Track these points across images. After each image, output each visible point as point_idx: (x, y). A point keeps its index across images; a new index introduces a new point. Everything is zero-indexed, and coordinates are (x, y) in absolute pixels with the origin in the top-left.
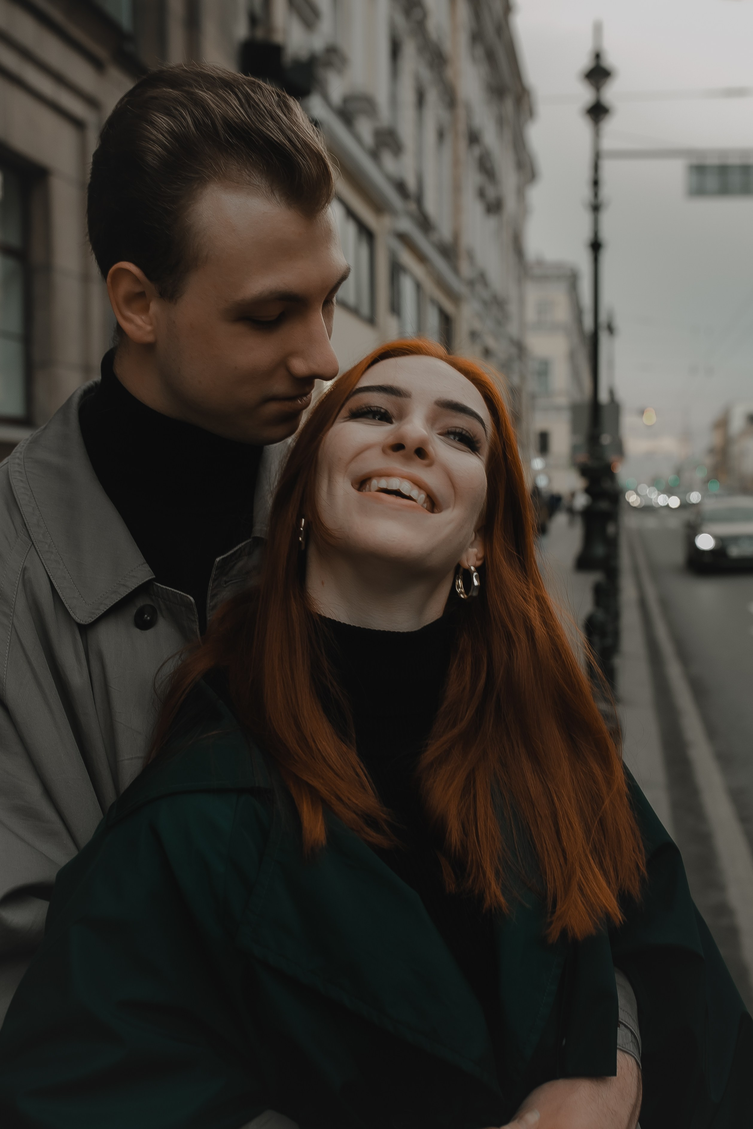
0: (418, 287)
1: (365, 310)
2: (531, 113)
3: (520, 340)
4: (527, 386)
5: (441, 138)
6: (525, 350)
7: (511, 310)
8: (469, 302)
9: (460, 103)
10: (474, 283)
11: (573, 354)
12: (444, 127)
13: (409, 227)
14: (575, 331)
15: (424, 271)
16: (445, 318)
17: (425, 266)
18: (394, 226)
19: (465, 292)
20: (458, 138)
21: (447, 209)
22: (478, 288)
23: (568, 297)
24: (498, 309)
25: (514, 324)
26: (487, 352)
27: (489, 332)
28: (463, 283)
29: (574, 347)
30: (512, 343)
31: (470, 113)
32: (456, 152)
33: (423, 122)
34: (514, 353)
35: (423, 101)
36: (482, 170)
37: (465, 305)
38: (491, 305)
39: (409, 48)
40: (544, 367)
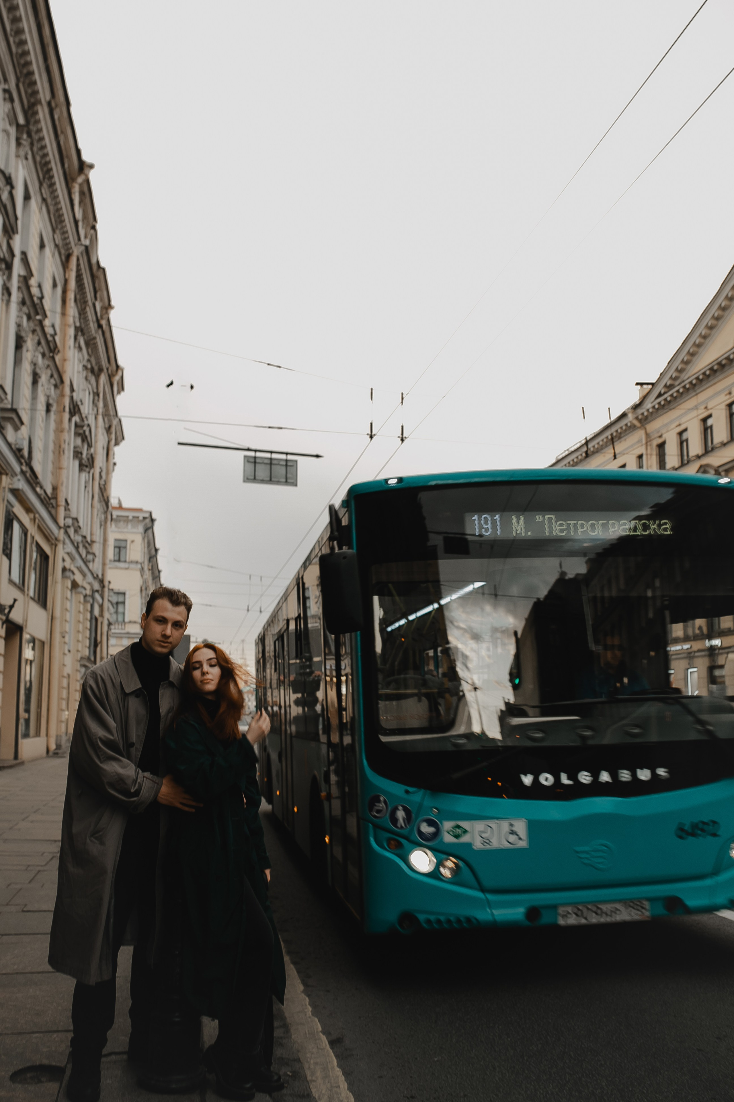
0: (25, 531)
2: (122, 387)
3: (103, 575)
4: (106, 615)
5: (48, 410)
6: (106, 583)
7: (97, 548)
8: (64, 543)
9: (67, 383)
10: (69, 527)
11: (143, 588)
12: (51, 401)
13: (21, 484)
14: (146, 568)
15: (31, 519)
16: (44, 557)
17: (32, 516)
18: (12, 484)
19: (61, 535)
20: (64, 411)
21: (50, 467)
22: (71, 531)
23: (144, 539)
24: (86, 548)
25: (98, 561)
26: (75, 585)
27: (78, 568)
28: (60, 528)
29: (145, 582)
30: (96, 577)
31: (72, 390)
32: (61, 422)
33: (34, 398)
34: (97, 586)
35: (35, 382)
36: (77, 434)
37: (60, 546)
38: (81, 546)
39: (30, 343)
40: (121, 599)
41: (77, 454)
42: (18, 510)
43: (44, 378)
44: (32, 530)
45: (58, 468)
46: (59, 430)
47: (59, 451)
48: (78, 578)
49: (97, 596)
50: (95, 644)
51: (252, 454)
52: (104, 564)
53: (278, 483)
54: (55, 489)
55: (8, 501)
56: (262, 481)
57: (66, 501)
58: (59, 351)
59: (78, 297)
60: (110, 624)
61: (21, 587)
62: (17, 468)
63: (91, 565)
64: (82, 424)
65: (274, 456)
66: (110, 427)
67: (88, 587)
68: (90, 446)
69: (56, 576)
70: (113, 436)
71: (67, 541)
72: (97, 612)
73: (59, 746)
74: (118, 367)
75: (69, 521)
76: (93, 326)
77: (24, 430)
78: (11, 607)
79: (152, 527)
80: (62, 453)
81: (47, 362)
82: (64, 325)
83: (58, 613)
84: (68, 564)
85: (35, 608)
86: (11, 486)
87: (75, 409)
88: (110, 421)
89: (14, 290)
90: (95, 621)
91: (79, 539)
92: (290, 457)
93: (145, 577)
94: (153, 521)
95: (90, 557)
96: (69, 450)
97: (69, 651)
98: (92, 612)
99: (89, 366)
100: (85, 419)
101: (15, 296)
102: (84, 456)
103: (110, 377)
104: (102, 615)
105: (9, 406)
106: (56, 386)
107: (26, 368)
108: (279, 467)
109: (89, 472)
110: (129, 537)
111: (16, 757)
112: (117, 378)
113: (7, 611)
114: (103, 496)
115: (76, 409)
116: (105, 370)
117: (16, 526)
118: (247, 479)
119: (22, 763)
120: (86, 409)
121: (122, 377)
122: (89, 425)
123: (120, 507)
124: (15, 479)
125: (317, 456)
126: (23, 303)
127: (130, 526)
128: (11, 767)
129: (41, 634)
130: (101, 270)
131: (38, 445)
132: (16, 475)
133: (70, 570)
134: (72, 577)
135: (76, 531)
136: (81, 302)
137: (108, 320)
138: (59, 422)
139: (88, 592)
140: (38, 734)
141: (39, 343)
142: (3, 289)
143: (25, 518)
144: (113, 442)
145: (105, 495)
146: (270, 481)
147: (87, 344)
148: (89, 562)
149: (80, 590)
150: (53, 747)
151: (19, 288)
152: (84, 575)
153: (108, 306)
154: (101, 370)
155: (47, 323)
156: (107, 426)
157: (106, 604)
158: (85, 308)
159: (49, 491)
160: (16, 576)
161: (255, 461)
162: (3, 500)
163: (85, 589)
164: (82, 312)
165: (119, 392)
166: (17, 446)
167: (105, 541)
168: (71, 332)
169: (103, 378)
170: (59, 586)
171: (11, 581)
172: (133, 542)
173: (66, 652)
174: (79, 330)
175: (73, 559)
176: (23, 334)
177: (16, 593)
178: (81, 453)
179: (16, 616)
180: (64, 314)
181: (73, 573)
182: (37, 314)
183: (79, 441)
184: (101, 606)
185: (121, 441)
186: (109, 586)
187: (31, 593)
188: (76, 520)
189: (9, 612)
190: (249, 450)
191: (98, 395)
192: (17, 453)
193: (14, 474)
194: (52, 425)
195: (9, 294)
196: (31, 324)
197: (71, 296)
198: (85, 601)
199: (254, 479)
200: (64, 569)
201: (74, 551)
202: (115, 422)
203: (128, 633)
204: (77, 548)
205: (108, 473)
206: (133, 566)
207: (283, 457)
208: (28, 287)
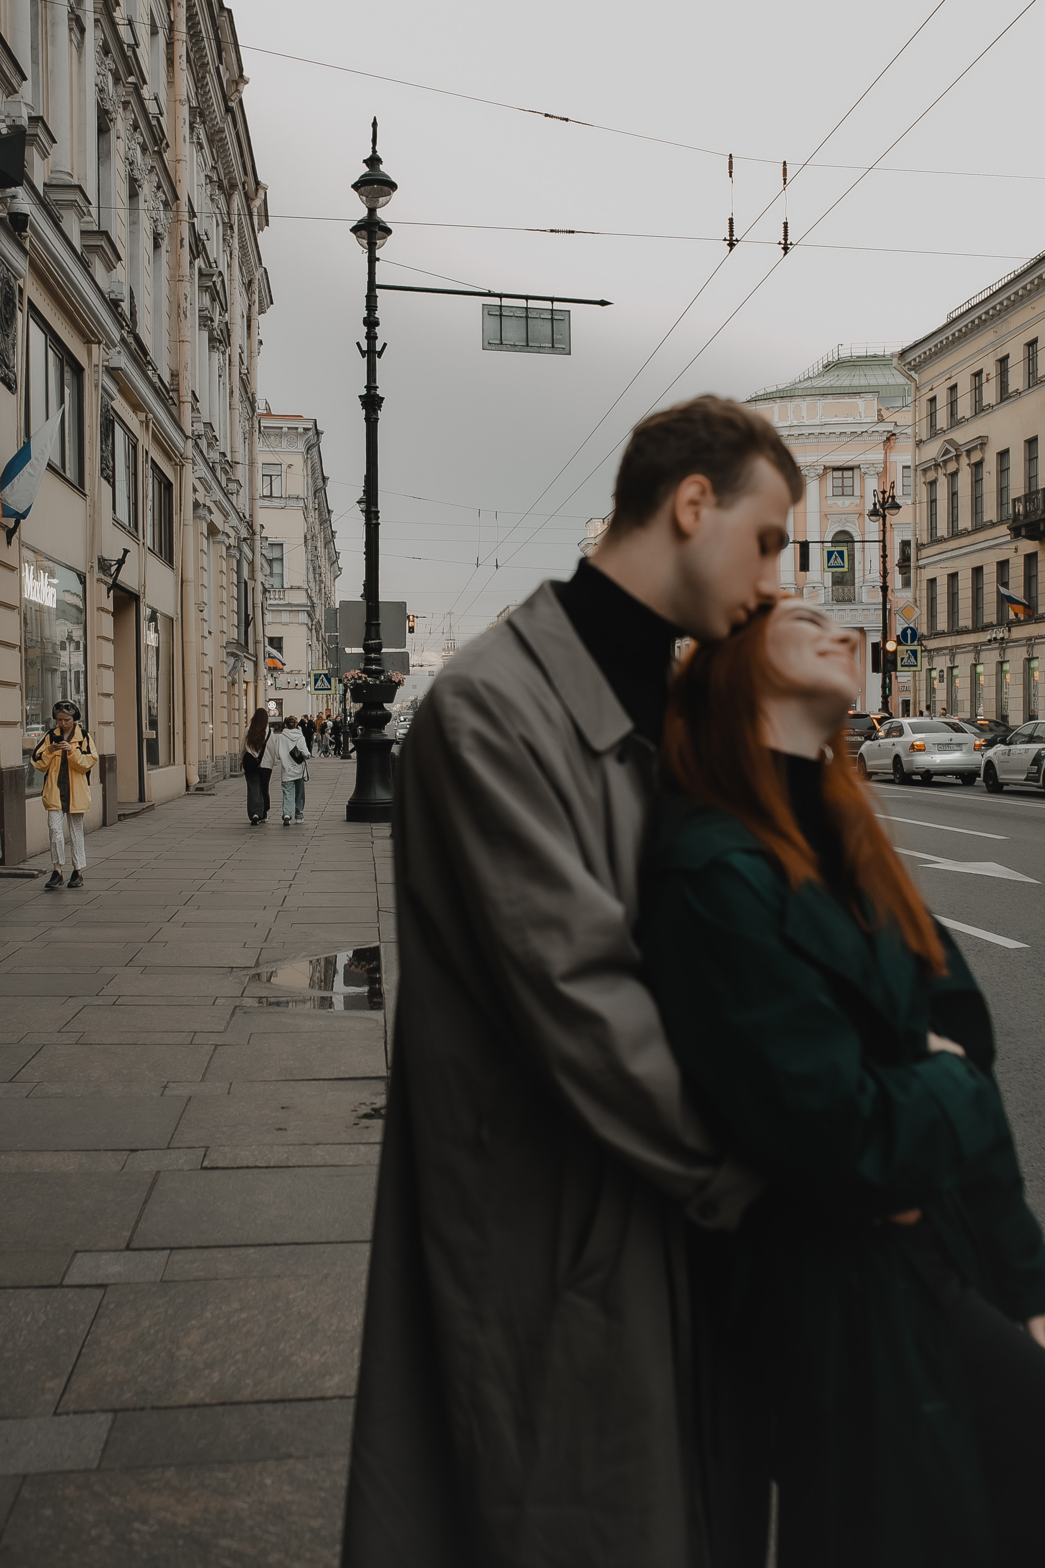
1: (71, 473)
2: (265, 219)
3: (251, 516)
4: (260, 577)
5: (157, 246)
6: (257, 529)
7: (241, 473)
8: (194, 464)
9: (184, 200)
10: (199, 437)
11: (309, 537)
12: (160, 230)
13: (122, 361)
14: (311, 506)
15: (141, 422)
16: (165, 487)
17: (142, 416)
18: (108, 361)
19: (189, 449)
20: (182, 246)
21: (165, 339)
22: (203, 444)
23: (305, 462)
24: (226, 473)
25: (244, 492)
26: (213, 531)
27: (215, 502)
28: (187, 437)
29: (310, 528)
30: (242, 519)
31: (193, 214)
32: (179, 265)
33: (134, 223)
34: (244, 533)
35: (133, 195)
36: (203, 288)
37: (188, 467)
38: (218, 468)
39: (121, 124)
40: (276, 554)
41: (205, 320)
42: (120, 405)
43: (147, 190)
44: (145, 441)
45: (178, 341)
46: (176, 279)
47: (178, 313)
48: (217, 518)
49: (246, 549)
50: (247, 621)
51: (496, 301)
52: (252, 499)
53: (539, 349)
54: (175, 375)
55: (103, 388)
56: (514, 348)
57: (193, 393)
58: (167, 145)
59: (192, 55)
60: (265, 591)
61: (133, 529)
62: (116, 335)
63: (234, 498)
64: (210, 271)
65: (532, 304)
66: (250, 282)
67: (232, 533)
68: (224, 309)
69: (184, 516)
70: (256, 297)
71: (199, 459)
72: (246, 574)
73: (203, 778)
74: (257, 183)
75: (200, 428)
76: (217, 107)
77: (121, 271)
78: (121, 562)
79: (317, 444)
80: (182, 315)
81: (150, 162)
82: (174, 100)
83: (190, 574)
84: (201, 496)
85: (156, 567)
86: (106, 363)
87: (198, 248)
88: (249, 272)
89: (89, 22)
90: (243, 587)
91: (214, 456)
92: (558, 306)
93: (310, 520)
94: (318, 433)
95: (233, 486)
96: (193, 314)
97: (210, 633)
98: (239, 572)
99: (215, 179)
100: (214, 265)
101: (92, 38)
102: (216, 324)
103: (248, 199)
104: (253, 578)
105: (96, 229)
106: (166, 204)
107: (118, 168)
108: (540, 322)
109: (224, 353)
110: (286, 460)
111: (142, 799)
112: (257, 203)
113: (113, 569)
114: (247, 393)
115: (201, 247)
116: (240, 187)
117: (119, 431)
118: (488, 345)
119: (152, 807)
120: (214, 248)
121: (265, 201)
122: (220, 274)
123: (269, 414)
124: (113, 351)
125: (603, 303)
126: (105, 50)
127: (284, 443)
128: (135, 815)
129: (167, 605)
130: (226, 14)
131: (144, 302)
132: (115, 346)
133: (204, 505)
134: (208, 517)
135: (210, 445)
136: (197, 66)
137: (241, 101)
138: (176, 265)
139: (232, 541)
140: (171, 761)
141: (136, 127)
142: (70, 19)
143: (133, 420)
144: (256, 307)
145: (248, 390)
146: (527, 345)
147: (210, 141)
148: (232, 494)
149: (221, 537)
150: (195, 780)
151: (97, 21)
152: (226, 515)
153: (241, 79)
154: (233, 186)
155: (146, 92)
156: (246, 281)
157: (259, 560)
158: (204, 77)
159: (167, 379)
160: (123, 514)
161: (500, 314)
162: (96, 386)
163: (229, 537)
164: (199, 82)
165: (261, 229)
166: (113, 296)
167: (252, 463)
168: (184, 112)
169: (237, 200)
170: (190, 531)
171: (117, 522)
172: (290, 466)
173: (206, 634)
174: (199, 113)
175: (208, 489)
176: (109, 106)
177: (126, 542)
178: (212, 320)
179: (128, 578)
180: (171, 83)
181: (211, 512)
182: (131, 74)
183: (206, 299)
184: (252, 564)
185: (268, 307)
186: (261, 533)
187: (149, 543)
188: (210, 425)
189: (118, 570)
190: (490, 294)
191: (231, 228)
192: (113, 305)
193: (110, 344)
194: (165, 271)
195: (82, 30)
196: (122, 90)
197: (181, 49)
198: (229, 556)
199: (499, 344)
200: (196, 505)
201: (209, 477)
202: (258, 274)
203: (289, 605)
204: (213, 470)
205: (251, 357)
206: (292, 503)
207: (547, 305)
208: (113, 24)
